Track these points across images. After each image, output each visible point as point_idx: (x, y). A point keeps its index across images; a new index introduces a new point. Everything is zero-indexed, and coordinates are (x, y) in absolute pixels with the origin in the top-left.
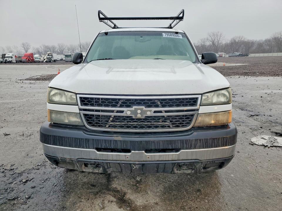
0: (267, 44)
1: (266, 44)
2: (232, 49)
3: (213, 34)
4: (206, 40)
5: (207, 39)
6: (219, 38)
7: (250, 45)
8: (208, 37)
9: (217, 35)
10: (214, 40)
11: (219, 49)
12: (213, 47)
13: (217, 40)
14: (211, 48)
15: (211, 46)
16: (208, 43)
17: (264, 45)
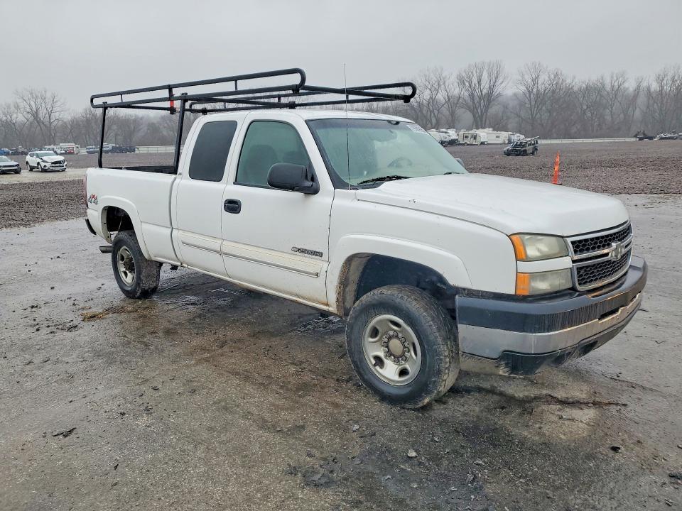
0: (168, 125)
1: (166, 125)
2: (92, 136)
3: (31, 94)
4: (13, 108)
5: (17, 107)
6: (49, 107)
7: (132, 126)
8: (19, 101)
9: (44, 99)
10: (37, 110)
11: (58, 134)
12: (39, 128)
13: (45, 111)
14: (33, 129)
15: (31, 123)
16: (20, 118)
17: (161, 127)
